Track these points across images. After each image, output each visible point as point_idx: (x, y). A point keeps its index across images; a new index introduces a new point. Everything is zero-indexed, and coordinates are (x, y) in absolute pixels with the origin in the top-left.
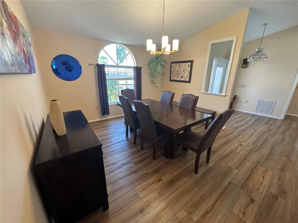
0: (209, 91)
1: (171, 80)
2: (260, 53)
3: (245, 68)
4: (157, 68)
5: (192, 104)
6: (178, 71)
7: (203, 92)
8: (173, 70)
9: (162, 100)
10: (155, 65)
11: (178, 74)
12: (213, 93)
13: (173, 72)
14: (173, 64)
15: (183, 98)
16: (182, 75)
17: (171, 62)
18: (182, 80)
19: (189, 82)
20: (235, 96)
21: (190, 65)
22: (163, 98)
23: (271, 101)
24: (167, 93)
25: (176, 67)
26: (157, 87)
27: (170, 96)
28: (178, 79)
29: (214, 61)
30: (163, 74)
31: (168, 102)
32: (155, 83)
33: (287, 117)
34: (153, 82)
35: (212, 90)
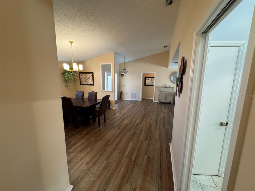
0: (106, 89)
1: (81, 84)
2: (125, 70)
3: (122, 76)
4: (69, 76)
5: (94, 97)
6: (85, 78)
7: (102, 90)
8: (81, 77)
9: (77, 96)
10: (68, 75)
11: (85, 80)
12: (108, 90)
13: (82, 79)
14: (81, 74)
15: (90, 94)
16: (88, 81)
17: (79, 73)
18: (88, 84)
19: (93, 85)
20: (121, 91)
21: (92, 75)
22: (77, 95)
23: (135, 92)
24: (79, 92)
25: (84, 76)
26: (71, 89)
27: (82, 94)
28: (86, 83)
29: (105, 73)
30: (74, 80)
31: (81, 97)
32: (69, 86)
33: (143, 99)
34: (67, 86)
35: (107, 89)
